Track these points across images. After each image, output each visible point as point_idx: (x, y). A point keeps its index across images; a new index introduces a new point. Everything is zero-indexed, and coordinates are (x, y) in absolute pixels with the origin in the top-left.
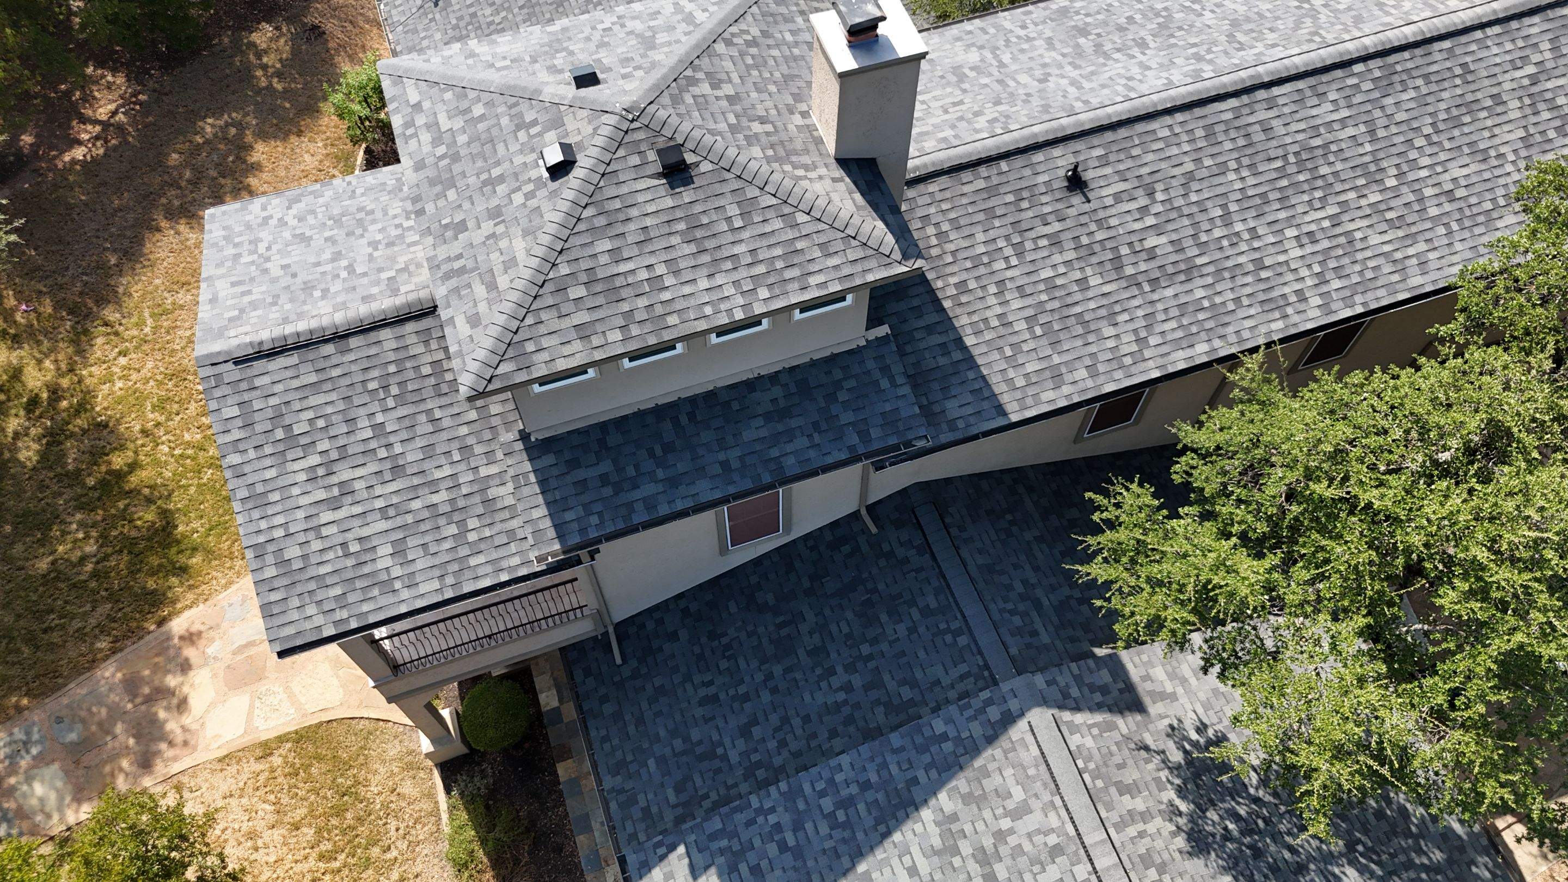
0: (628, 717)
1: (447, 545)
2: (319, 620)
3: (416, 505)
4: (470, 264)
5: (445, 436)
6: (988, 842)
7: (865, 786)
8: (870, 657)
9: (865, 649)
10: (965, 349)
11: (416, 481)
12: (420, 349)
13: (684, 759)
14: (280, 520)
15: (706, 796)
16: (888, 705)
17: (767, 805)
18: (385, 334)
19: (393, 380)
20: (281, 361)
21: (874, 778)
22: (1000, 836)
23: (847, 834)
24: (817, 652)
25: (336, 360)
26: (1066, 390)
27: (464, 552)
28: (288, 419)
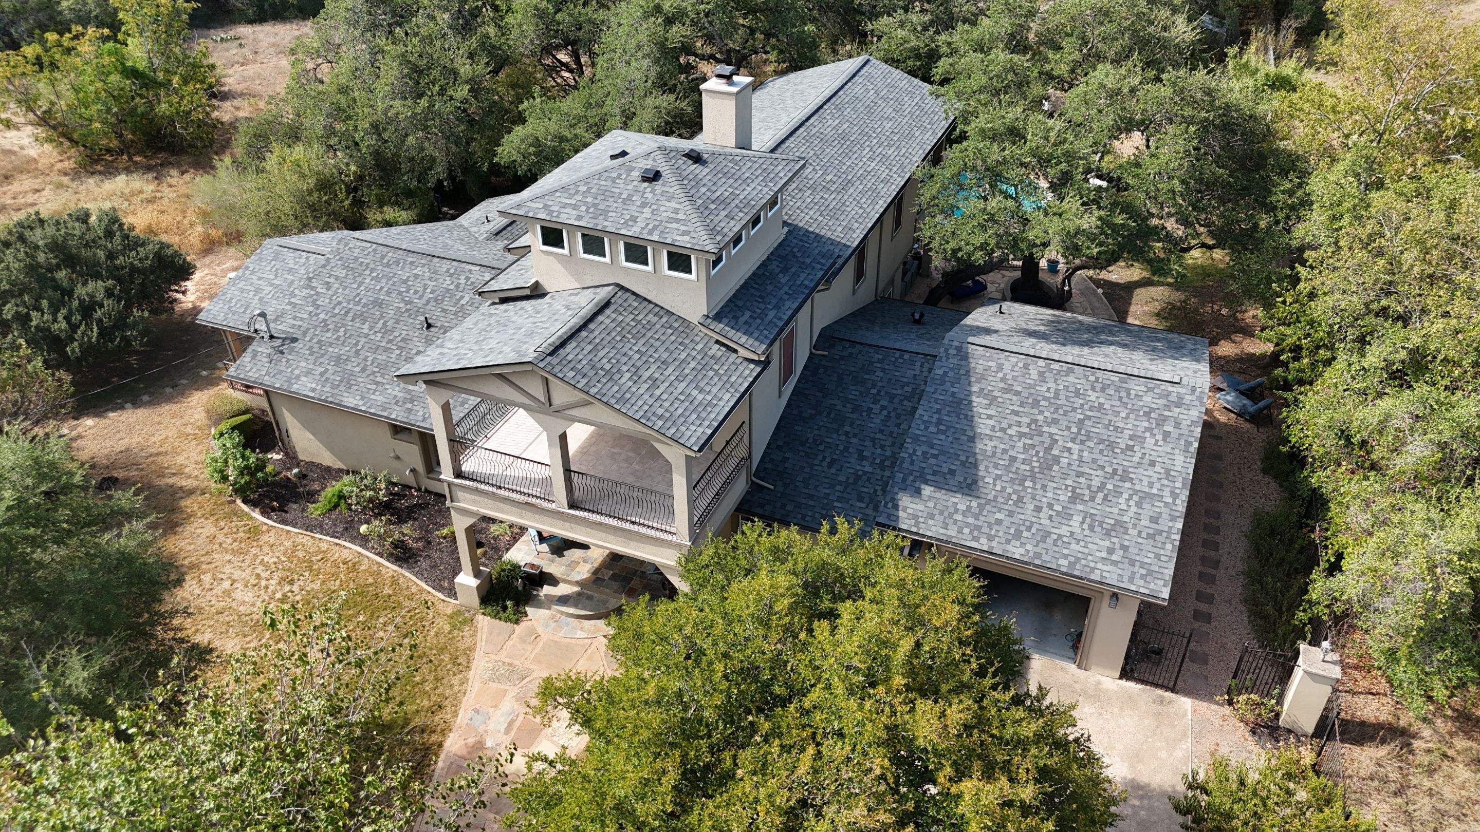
1: (716, 379)
2: (700, 430)
3: (687, 371)
4: (656, 223)
5: (668, 343)
6: (1002, 385)
7: (938, 411)
9: (874, 391)
10: (812, 233)
11: (677, 363)
12: (620, 318)
13: (848, 490)
14: (640, 403)
15: (876, 491)
16: (906, 398)
17: (911, 451)
18: (600, 318)
19: (624, 333)
20: (569, 347)
21: (938, 406)
22: (1003, 380)
23: (952, 430)
24: (855, 409)
25: (592, 336)
26: (858, 231)
27: (725, 378)
28: (599, 366)
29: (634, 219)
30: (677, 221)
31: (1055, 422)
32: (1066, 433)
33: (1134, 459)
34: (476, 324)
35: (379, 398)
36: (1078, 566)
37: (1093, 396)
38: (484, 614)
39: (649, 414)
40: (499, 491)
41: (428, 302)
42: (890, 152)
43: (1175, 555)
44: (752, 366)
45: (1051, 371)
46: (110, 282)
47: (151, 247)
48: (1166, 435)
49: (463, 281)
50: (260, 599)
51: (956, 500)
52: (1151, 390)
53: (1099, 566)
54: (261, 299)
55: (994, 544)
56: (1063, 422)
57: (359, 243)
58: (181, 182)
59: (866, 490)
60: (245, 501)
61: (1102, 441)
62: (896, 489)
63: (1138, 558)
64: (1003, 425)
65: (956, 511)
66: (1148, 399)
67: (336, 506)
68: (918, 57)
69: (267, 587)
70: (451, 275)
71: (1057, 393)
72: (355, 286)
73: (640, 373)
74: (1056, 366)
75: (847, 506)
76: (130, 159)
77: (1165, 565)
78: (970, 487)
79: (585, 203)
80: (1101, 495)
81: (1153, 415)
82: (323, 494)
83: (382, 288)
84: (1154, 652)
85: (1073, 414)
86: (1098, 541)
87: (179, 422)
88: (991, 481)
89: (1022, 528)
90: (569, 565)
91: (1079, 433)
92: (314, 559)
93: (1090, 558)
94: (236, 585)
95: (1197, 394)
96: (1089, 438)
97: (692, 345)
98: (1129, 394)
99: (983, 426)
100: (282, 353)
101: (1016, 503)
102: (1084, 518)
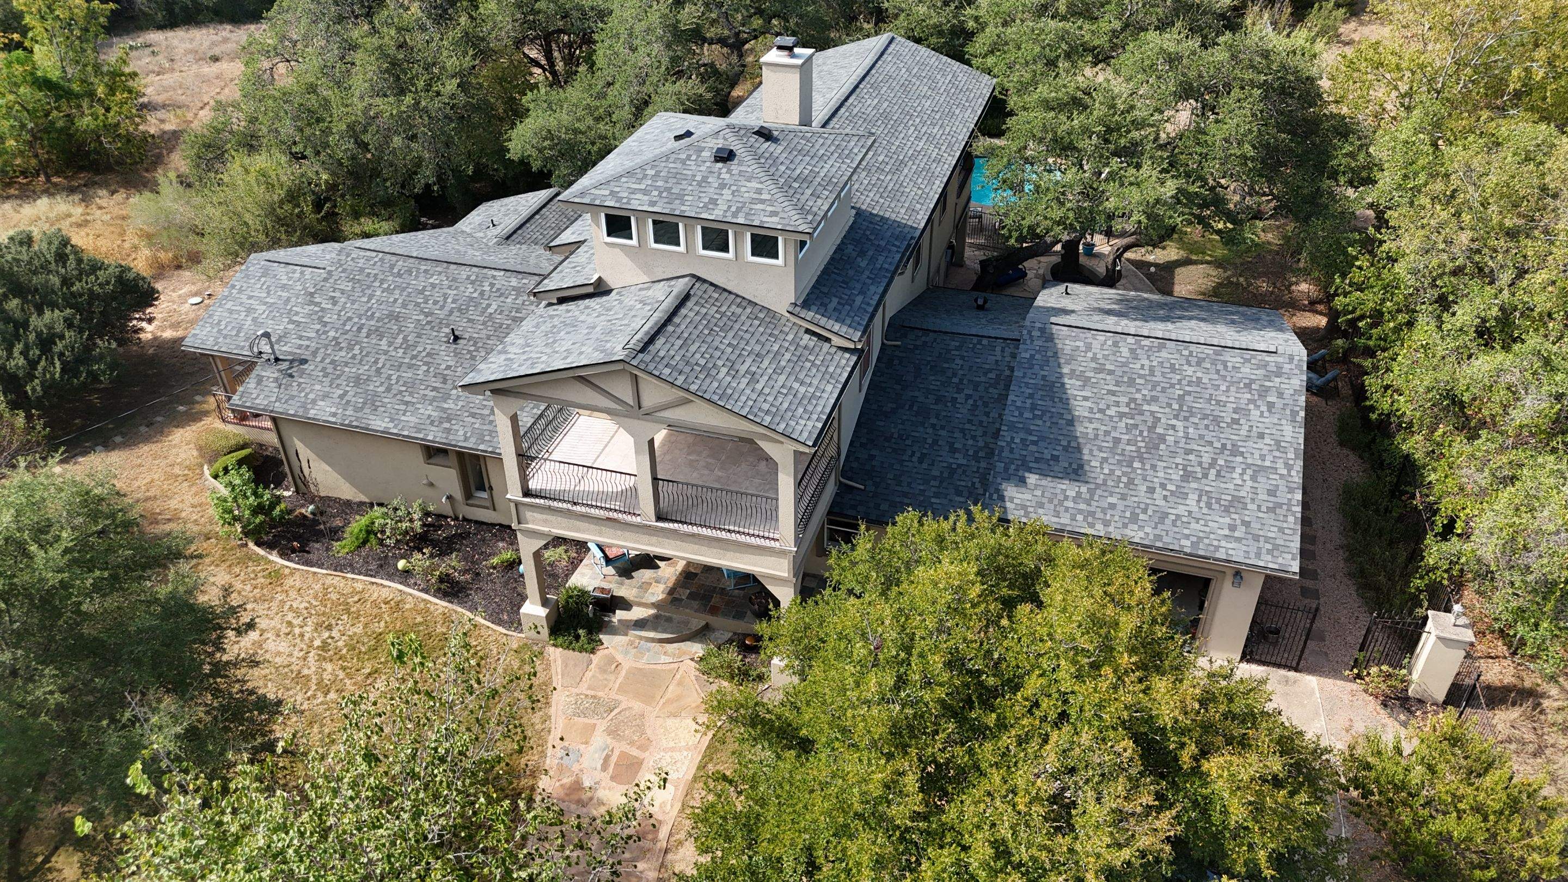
0: (898, 499)
1: (814, 370)
2: (810, 424)
3: (783, 363)
4: (740, 205)
5: (757, 335)
6: (1093, 365)
7: (1031, 396)
8: (961, 380)
10: (876, 215)
11: (771, 355)
12: (704, 311)
13: (945, 484)
14: (743, 398)
15: (973, 483)
16: (993, 385)
17: (1008, 439)
18: (683, 311)
19: (711, 325)
20: (660, 342)
21: (1030, 391)
22: (1094, 359)
23: (1048, 415)
24: (938, 400)
25: (679, 331)
26: (922, 213)
27: (823, 369)
28: (693, 361)
29: (714, 202)
30: (763, 201)
31: (1154, 399)
32: (1167, 410)
33: (1242, 432)
34: (537, 326)
35: (411, 419)
36: (1201, 546)
37: (1190, 371)
38: (554, 645)
39: (756, 410)
40: (575, 508)
41: (451, 312)
42: (935, 131)
43: (1299, 527)
44: (847, 355)
45: (1142, 347)
46: (68, 311)
47: (111, 270)
48: (1271, 406)
49: (487, 288)
50: (297, 648)
51: (1064, 487)
52: (1249, 361)
53: (1223, 543)
54: (255, 319)
55: (1111, 529)
56: (1163, 399)
57: (362, 253)
58: (112, 203)
59: (963, 483)
60: (258, 544)
61: (1205, 417)
62: (999, 480)
63: (1261, 533)
64: (1101, 406)
65: (1066, 498)
66: (1246, 370)
67: (365, 542)
68: (941, 33)
69: (302, 635)
70: (473, 283)
71: (1152, 369)
72: (365, 299)
73: (736, 367)
74: (1146, 342)
75: (945, 502)
76: (48, 180)
77: (1291, 538)
78: (1076, 472)
79: (657, 188)
80: (1213, 472)
81: (1254, 386)
82: (348, 530)
83: (396, 300)
84: (1271, 632)
85: (1171, 390)
86: (1217, 519)
87: (163, 463)
88: (1098, 464)
89: (1137, 511)
90: (640, 587)
91: (1181, 409)
92: (350, 600)
93: (1212, 536)
94: (266, 635)
95: (1295, 362)
96: (1192, 414)
97: (782, 336)
98: (1226, 367)
99: (1081, 408)
100: (291, 376)
101: (1127, 485)
102: (1200, 496)
